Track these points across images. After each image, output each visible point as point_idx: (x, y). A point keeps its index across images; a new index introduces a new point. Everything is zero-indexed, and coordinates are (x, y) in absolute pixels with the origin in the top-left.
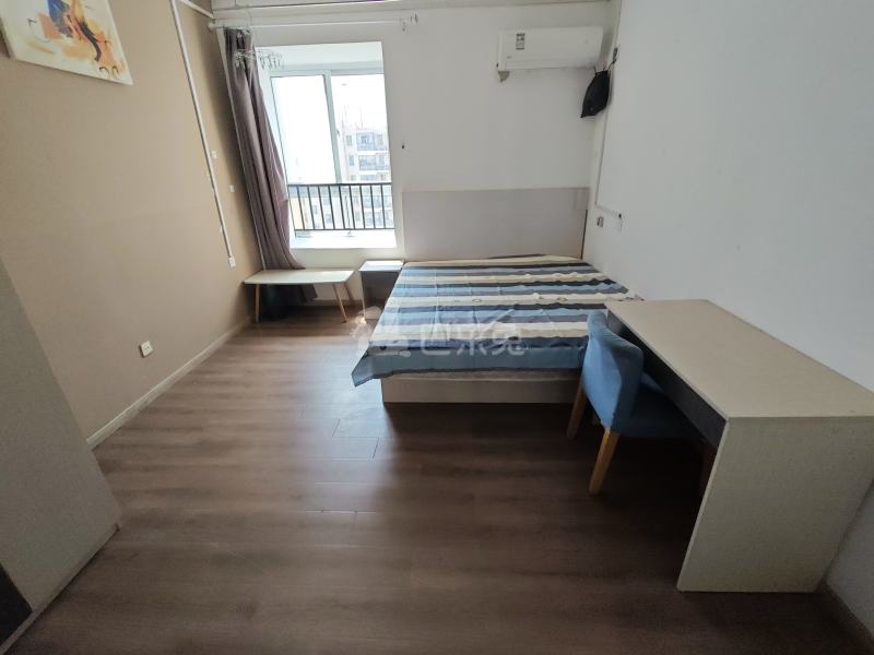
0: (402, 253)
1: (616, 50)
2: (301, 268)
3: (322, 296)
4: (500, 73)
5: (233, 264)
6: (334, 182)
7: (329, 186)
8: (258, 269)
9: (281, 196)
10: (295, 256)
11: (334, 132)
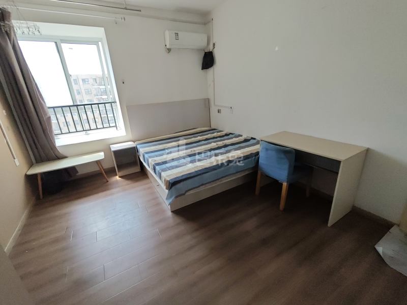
0: (130, 137)
1: (214, 44)
2: (64, 157)
3: (81, 172)
4: (168, 49)
5: (18, 164)
6: (72, 104)
7: (69, 106)
8: (31, 165)
9: (46, 114)
10: (61, 151)
11: (67, 76)
